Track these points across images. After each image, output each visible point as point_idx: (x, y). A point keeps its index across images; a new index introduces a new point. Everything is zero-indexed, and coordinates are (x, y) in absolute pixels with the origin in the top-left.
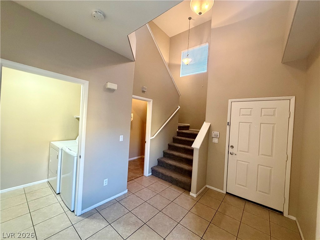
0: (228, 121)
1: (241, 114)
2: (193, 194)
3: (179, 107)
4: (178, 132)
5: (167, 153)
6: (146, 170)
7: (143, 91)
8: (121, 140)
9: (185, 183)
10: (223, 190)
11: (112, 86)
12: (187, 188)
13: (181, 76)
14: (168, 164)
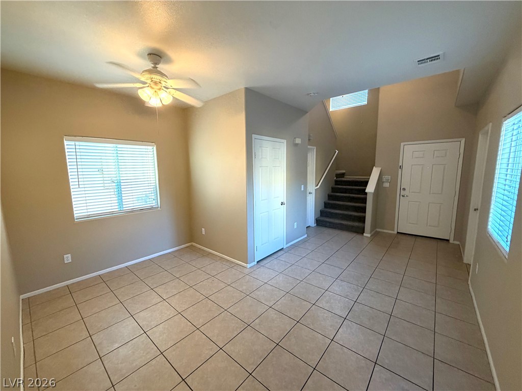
0: (400, 164)
1: (414, 157)
2: (367, 234)
3: (337, 152)
4: (335, 180)
5: (329, 204)
6: (311, 221)
7: (309, 140)
8: (302, 189)
9: (358, 227)
10: (394, 231)
11: (298, 141)
12: (361, 231)
13: (331, 110)
14: (334, 213)
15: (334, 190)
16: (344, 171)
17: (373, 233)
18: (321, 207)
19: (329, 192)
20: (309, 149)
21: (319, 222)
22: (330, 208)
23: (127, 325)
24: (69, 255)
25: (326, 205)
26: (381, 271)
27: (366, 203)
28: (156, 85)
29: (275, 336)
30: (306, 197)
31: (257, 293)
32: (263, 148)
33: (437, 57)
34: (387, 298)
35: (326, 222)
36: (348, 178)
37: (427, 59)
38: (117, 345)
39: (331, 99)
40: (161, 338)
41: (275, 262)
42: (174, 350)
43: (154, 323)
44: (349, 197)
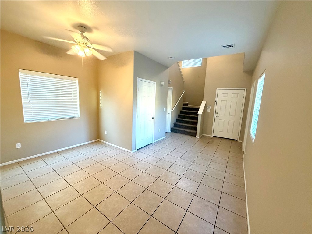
0: (216, 100)
1: (222, 96)
2: (197, 137)
3: (184, 91)
4: (183, 107)
5: (179, 120)
6: (168, 129)
7: (169, 83)
8: (164, 111)
9: (193, 133)
10: (211, 135)
11: (163, 83)
12: (194, 135)
13: (182, 67)
14: (181, 125)
15: (181, 112)
16: (188, 102)
17: (201, 136)
18: (175, 121)
19: (179, 113)
20: (169, 88)
21: (173, 130)
22: (179, 122)
23: (60, 182)
24: (20, 144)
25: (177, 120)
26: (203, 154)
27: (198, 120)
28: (83, 44)
29: (146, 185)
30: (166, 115)
31: (137, 165)
32: (143, 86)
33: (231, 46)
34: (204, 167)
35: (177, 130)
36: (189, 106)
37: (228, 46)
38: (54, 192)
39: (182, 61)
40: (81, 188)
41: (147, 150)
42: (89, 193)
43: (76, 181)
44: (189, 116)
